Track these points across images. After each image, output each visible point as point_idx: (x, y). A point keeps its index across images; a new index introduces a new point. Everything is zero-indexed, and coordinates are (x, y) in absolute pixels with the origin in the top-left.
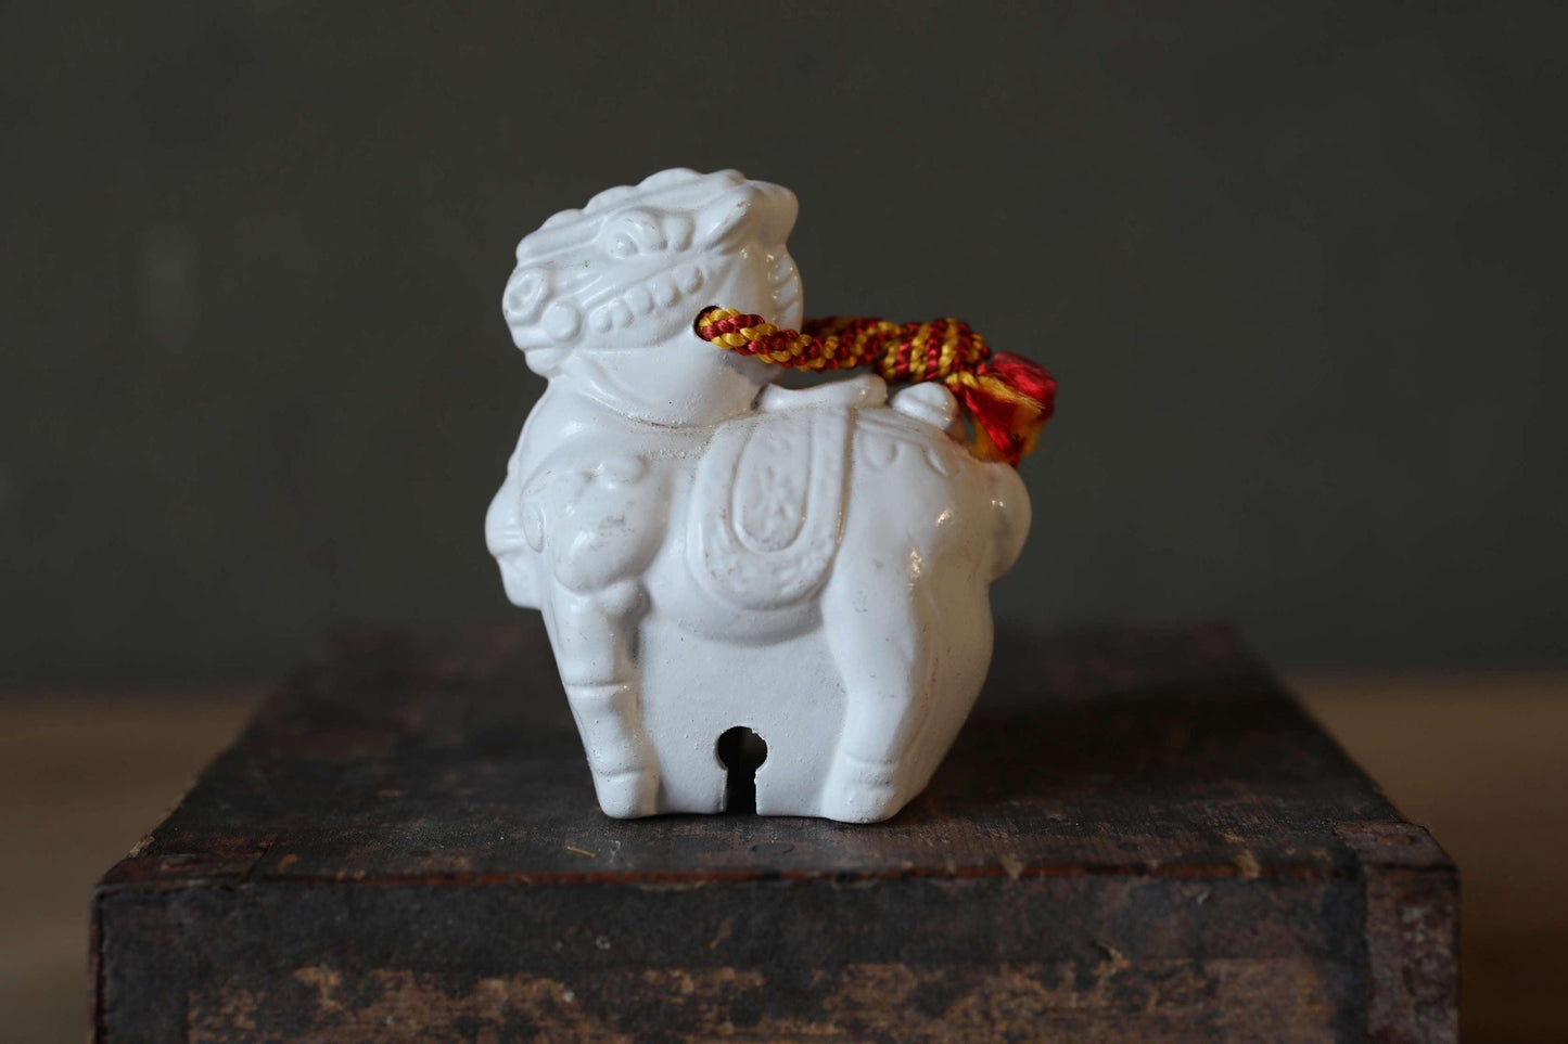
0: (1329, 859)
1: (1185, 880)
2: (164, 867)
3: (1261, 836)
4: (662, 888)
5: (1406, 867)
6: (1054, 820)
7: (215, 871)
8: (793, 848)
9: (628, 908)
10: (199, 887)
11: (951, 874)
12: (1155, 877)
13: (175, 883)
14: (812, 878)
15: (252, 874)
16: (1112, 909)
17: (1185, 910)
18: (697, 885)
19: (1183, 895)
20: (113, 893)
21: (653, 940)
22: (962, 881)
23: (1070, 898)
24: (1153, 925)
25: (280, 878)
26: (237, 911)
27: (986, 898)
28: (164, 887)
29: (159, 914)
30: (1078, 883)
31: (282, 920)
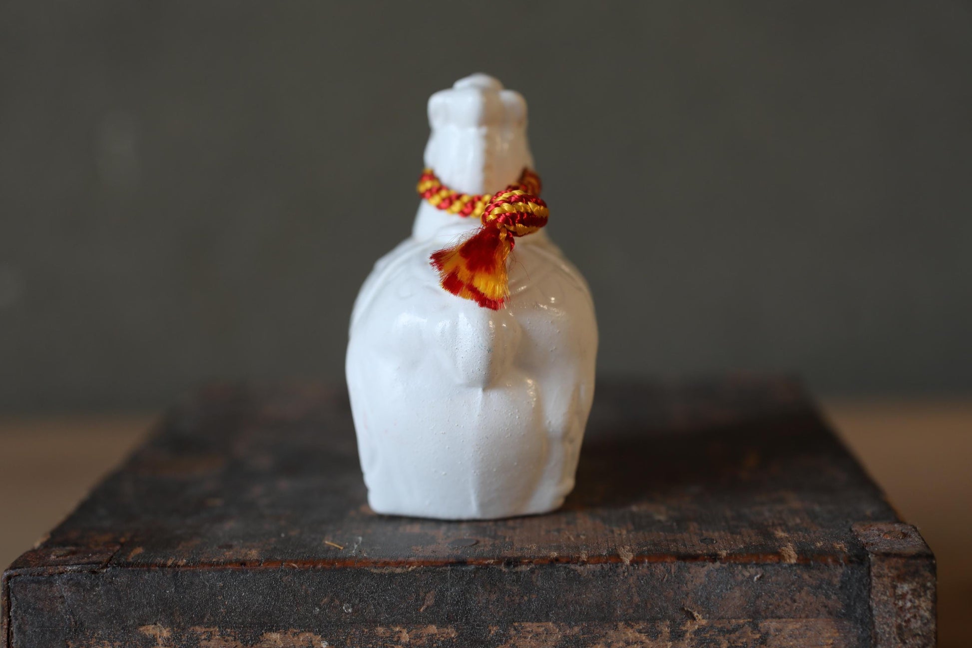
0: (846, 550)
1: (745, 565)
2: (53, 557)
3: (800, 533)
4: (387, 571)
5: (899, 555)
6: (659, 521)
7: (86, 560)
8: (478, 542)
9: (363, 584)
10: (74, 572)
11: (584, 561)
12: (724, 563)
13: (58, 568)
14: (489, 564)
15: (110, 562)
16: (695, 585)
17: (745, 586)
18: (410, 569)
19: (743, 575)
20: (16, 576)
21: (381, 606)
22: (591, 565)
23: (666, 577)
24: (723, 595)
25: (129, 564)
26: (100, 588)
27: (607, 578)
28: (50, 571)
29: (48, 590)
30: (671, 567)
31: (130, 593)
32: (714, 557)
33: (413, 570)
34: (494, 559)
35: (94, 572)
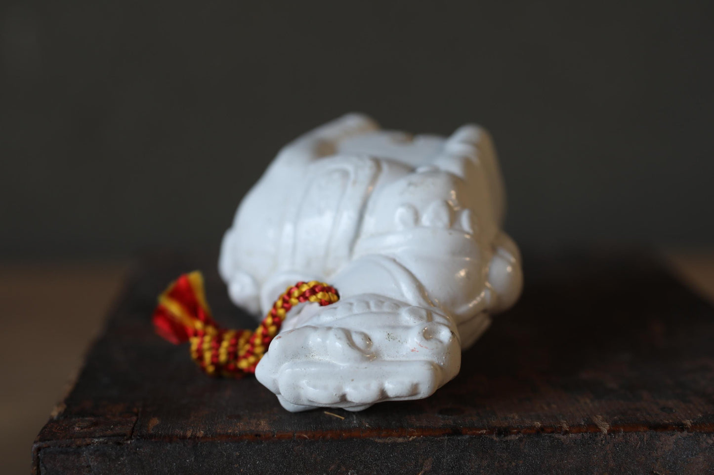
1: (709, 434)
2: (77, 428)
4: (389, 441)
9: (368, 453)
10: (101, 443)
11: (566, 431)
12: (690, 432)
13: (85, 441)
14: (482, 434)
15: (134, 434)
16: (664, 451)
17: (708, 452)
18: (411, 439)
19: (707, 443)
20: (46, 447)
21: (383, 472)
22: (573, 435)
23: (638, 445)
24: (689, 460)
25: (151, 436)
26: (125, 457)
27: (587, 445)
28: (78, 443)
29: (76, 460)
30: (643, 435)
31: (153, 463)
32: (681, 427)
33: (413, 440)
34: (486, 430)
35: (119, 444)
